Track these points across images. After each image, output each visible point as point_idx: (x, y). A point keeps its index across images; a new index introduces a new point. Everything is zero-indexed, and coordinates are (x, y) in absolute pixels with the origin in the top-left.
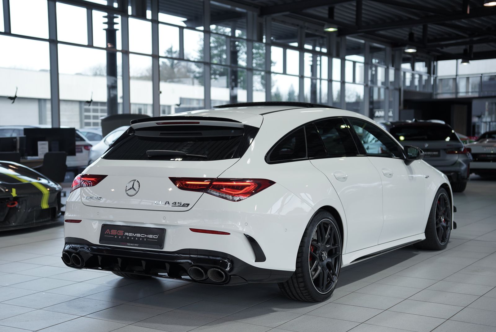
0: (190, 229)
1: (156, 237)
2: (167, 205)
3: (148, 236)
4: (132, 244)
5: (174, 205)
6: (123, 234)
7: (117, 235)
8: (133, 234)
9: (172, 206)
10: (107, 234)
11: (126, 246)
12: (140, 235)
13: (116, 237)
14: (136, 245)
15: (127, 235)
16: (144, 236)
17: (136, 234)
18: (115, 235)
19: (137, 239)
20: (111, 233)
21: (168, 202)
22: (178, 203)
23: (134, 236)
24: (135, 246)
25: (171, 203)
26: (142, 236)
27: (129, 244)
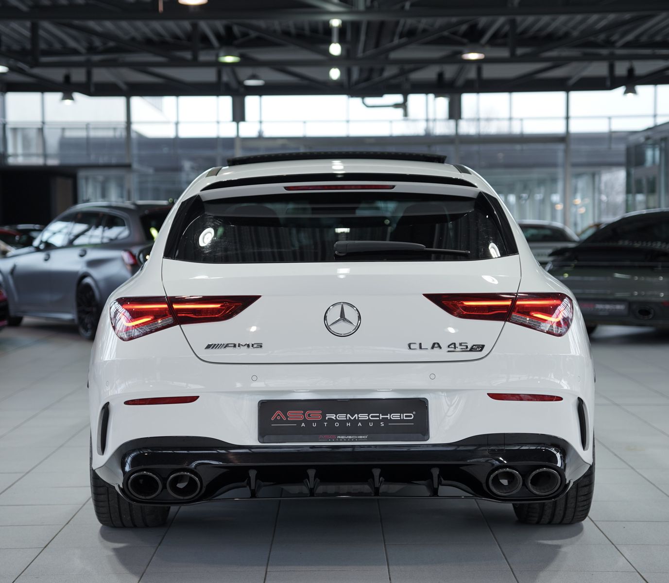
0: (489, 394)
1: (411, 416)
2: (436, 350)
3: (389, 416)
4: (350, 437)
5: (452, 349)
6: (320, 418)
7: (305, 421)
8: (348, 415)
9: (449, 351)
10: (276, 421)
11: (335, 441)
12: (368, 416)
13: (303, 425)
14: (361, 437)
15: (333, 418)
16: (379, 417)
17: (356, 415)
18: (301, 422)
19: (360, 424)
20: (287, 417)
21: (438, 344)
22: (461, 344)
23: (352, 419)
24: (359, 440)
25: (444, 345)
26: (372, 417)
27: (343, 437)
